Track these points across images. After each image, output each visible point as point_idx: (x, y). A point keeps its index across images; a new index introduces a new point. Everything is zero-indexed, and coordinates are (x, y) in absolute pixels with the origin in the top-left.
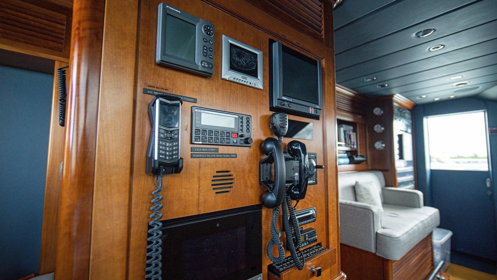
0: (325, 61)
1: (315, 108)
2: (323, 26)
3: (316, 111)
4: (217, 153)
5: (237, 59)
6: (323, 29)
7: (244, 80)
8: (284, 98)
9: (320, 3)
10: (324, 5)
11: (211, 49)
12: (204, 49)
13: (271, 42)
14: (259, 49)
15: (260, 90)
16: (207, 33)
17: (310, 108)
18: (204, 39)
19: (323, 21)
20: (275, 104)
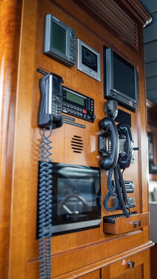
0: (139, 67)
1: (133, 102)
2: (137, 41)
3: (134, 104)
4: (74, 122)
5: (86, 57)
6: (137, 43)
7: (90, 72)
8: (114, 90)
9: (134, 23)
10: (138, 25)
11: (74, 48)
12: (71, 47)
13: (105, 48)
14: (98, 52)
15: (99, 82)
16: (73, 37)
17: (130, 101)
18: (71, 40)
19: (137, 37)
20: (108, 94)
